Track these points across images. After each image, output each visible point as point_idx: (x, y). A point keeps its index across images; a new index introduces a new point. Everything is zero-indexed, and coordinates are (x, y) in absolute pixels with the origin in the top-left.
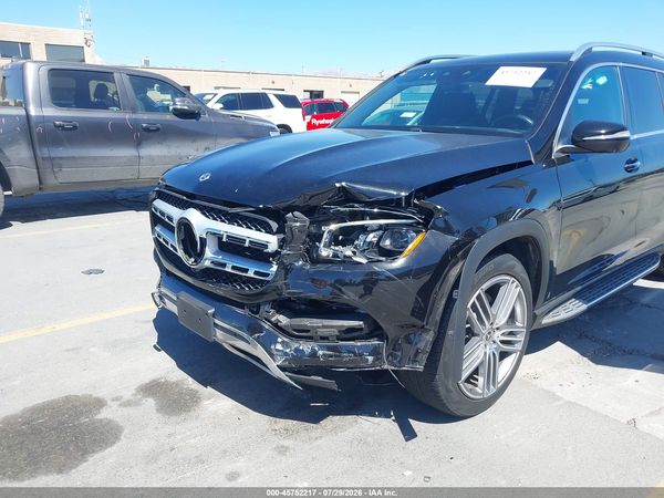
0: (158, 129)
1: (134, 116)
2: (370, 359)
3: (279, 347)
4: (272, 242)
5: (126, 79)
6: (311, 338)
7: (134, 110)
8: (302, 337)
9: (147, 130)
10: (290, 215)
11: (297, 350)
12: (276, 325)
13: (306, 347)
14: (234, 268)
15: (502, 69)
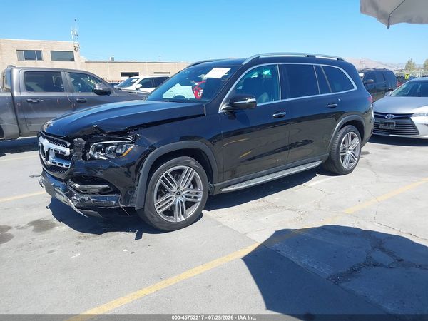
0: (85, 102)
1: (72, 95)
2: (114, 202)
3: (75, 198)
4: (67, 151)
5: (67, 75)
6: (87, 194)
7: (72, 92)
8: (84, 194)
9: (79, 102)
10: (76, 139)
11: (82, 199)
12: (74, 188)
13: (86, 198)
14: (59, 164)
15: (215, 69)
